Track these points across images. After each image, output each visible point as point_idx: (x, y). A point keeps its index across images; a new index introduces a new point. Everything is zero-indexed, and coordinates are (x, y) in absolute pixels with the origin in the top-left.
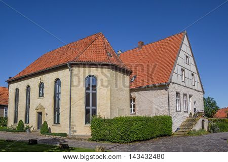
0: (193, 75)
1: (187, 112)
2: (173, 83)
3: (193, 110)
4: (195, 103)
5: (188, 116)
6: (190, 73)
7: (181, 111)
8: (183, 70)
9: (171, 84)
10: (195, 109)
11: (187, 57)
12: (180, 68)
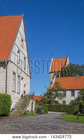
0: (25, 59)
1: (19, 93)
2: (12, 62)
3: (23, 92)
4: (25, 86)
5: (20, 97)
6: (23, 56)
7: (15, 92)
8: (19, 52)
9: (10, 63)
10: (25, 92)
11: (22, 40)
12: (17, 49)
